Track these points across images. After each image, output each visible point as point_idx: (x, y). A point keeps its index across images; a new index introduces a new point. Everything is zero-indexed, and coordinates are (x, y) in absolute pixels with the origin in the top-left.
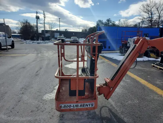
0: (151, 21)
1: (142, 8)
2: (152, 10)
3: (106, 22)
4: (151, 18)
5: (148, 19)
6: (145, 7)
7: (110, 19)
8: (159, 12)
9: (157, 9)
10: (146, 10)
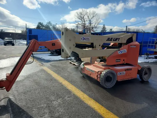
0: (84, 26)
1: (76, 14)
2: (85, 17)
3: (47, 25)
4: (84, 24)
5: (82, 25)
6: (79, 14)
7: (50, 22)
8: (90, 20)
9: (88, 17)
10: (80, 17)
